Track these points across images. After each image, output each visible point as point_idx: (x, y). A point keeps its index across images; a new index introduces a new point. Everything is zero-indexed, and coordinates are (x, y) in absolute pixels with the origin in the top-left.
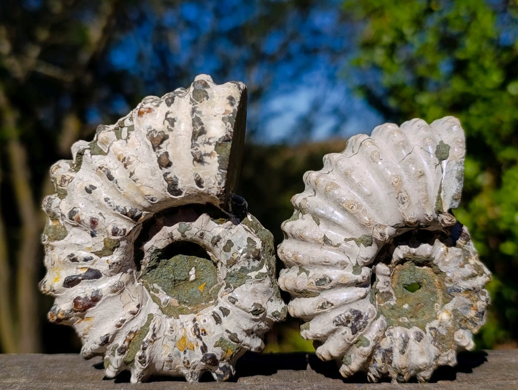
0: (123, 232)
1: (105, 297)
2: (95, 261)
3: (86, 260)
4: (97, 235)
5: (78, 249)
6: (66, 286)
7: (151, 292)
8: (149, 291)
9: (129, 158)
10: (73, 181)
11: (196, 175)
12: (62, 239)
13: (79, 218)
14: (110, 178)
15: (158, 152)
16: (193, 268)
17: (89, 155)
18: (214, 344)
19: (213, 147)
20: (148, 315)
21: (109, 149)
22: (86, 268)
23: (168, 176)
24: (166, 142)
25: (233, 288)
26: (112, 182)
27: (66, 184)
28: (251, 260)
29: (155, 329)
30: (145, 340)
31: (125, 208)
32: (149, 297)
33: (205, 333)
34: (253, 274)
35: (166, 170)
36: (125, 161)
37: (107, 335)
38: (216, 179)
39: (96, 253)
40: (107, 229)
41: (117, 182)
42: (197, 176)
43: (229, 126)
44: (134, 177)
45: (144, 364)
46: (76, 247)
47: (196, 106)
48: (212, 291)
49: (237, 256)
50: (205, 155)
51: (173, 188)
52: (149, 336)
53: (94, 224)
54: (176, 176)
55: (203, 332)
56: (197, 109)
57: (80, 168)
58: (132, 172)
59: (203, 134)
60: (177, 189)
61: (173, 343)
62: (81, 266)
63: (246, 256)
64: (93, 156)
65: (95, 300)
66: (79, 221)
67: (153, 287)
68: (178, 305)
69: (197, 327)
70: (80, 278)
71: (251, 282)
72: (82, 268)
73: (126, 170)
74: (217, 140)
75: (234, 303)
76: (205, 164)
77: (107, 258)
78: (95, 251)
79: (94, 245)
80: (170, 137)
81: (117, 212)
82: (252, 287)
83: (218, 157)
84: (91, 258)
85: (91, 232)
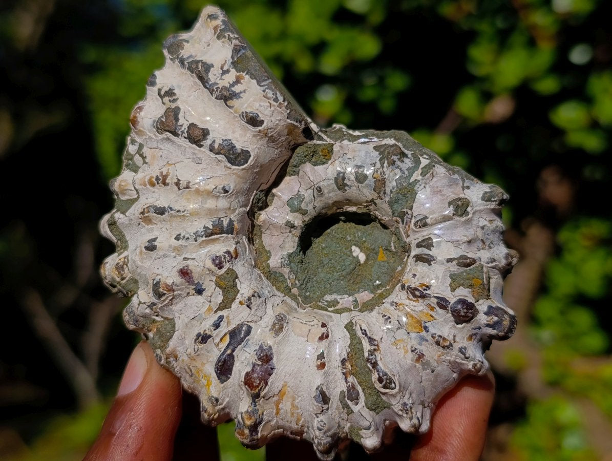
0: (227, 255)
1: (276, 346)
2: (228, 317)
3: (217, 326)
4: (203, 287)
5: (199, 323)
6: (223, 378)
7: (330, 309)
8: (327, 310)
9: (162, 173)
10: (130, 258)
11: (243, 116)
12: (174, 332)
13: (167, 285)
14: (161, 211)
15: (183, 132)
16: (354, 248)
17: (122, 216)
18: (449, 289)
19: (233, 71)
20: (345, 327)
21: (137, 190)
22: (225, 335)
23: (216, 146)
24: (181, 116)
25: (409, 212)
26: (166, 213)
27: (126, 270)
28: (398, 163)
29: (365, 331)
30: (366, 355)
31: (205, 227)
32: (332, 314)
33: (427, 287)
34: (417, 175)
35: (208, 142)
36: (159, 179)
37: (317, 389)
38: (268, 98)
39: (222, 307)
40: (206, 267)
41: (171, 208)
42: (245, 115)
43: (229, 35)
44: (183, 184)
45: (393, 385)
46: (194, 322)
47: (180, 56)
48: (395, 247)
49: (379, 173)
50: (232, 85)
51: (233, 154)
52: (367, 346)
53: (188, 274)
54: (225, 138)
55: (424, 287)
56: (185, 57)
57: (126, 242)
58: (176, 181)
59: (210, 69)
60: (239, 151)
61: (402, 331)
62: (217, 340)
63: (388, 163)
64: (127, 214)
65: (266, 358)
66: (170, 289)
67: (327, 301)
68: (373, 295)
69: (411, 288)
70: (229, 352)
71: (422, 186)
72: (221, 340)
73: (169, 187)
74: (231, 61)
75: (425, 225)
76: (241, 95)
77: (237, 301)
78: (217, 307)
79: (210, 302)
80: (181, 106)
81: (200, 240)
82: (428, 189)
83: (247, 74)
84: (221, 318)
85: (195, 289)
